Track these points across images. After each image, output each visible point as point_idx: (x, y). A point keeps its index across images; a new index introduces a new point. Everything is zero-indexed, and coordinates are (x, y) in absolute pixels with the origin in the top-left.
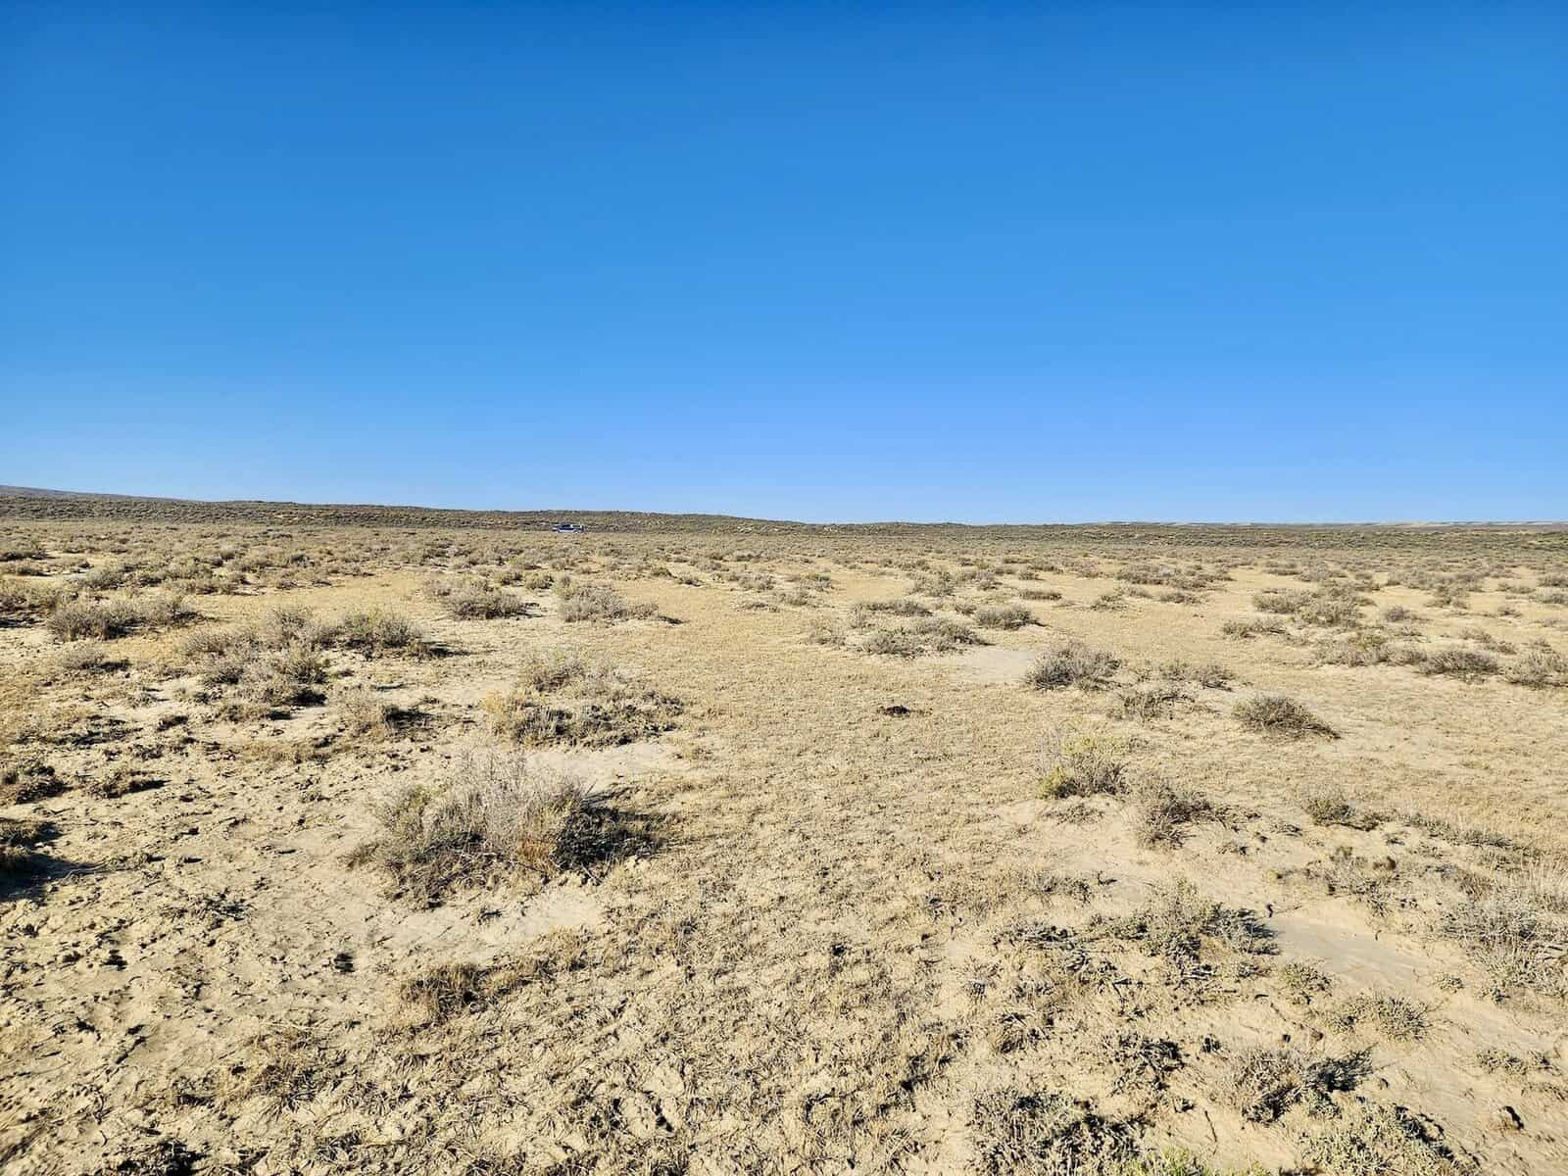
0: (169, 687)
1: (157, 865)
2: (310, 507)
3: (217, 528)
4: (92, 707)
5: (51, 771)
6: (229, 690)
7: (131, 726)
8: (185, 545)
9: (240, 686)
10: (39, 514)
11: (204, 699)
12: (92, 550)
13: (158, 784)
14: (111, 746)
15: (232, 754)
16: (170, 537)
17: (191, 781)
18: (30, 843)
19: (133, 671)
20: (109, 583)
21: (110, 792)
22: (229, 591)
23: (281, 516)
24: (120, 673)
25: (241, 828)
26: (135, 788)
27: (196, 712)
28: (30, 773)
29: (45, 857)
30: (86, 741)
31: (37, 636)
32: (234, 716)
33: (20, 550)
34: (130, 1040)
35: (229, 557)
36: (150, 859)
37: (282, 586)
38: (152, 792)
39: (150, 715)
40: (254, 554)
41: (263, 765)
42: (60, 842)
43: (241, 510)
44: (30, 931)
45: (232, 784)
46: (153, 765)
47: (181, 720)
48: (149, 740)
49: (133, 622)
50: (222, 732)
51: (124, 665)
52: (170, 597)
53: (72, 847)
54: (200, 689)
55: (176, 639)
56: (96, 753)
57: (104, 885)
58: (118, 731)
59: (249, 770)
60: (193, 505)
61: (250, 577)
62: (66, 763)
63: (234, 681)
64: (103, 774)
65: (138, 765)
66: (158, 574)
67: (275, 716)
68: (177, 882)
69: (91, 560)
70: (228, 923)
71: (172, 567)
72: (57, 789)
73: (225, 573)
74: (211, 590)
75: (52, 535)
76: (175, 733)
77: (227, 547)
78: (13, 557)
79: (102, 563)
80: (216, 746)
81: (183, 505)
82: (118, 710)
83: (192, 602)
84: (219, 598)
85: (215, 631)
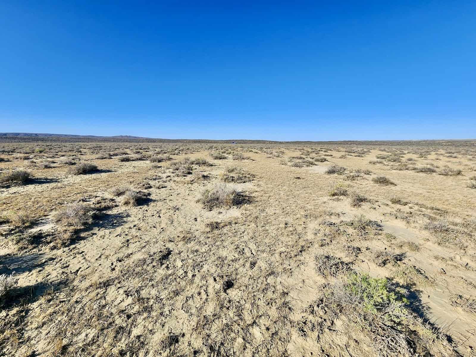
0: (168, 170)
1: (166, 201)
2: (190, 140)
3: (176, 144)
4: (156, 174)
5: (150, 184)
6: (177, 171)
7: (162, 177)
8: (170, 147)
9: (179, 171)
10: (148, 142)
11: (173, 173)
12: (156, 148)
13: (166, 187)
14: (159, 180)
15: (178, 182)
16: (168, 145)
17: (171, 187)
18: (147, 196)
19: (162, 168)
20: (158, 153)
21: (159, 188)
22: (177, 154)
24: (160, 168)
25: (179, 195)
26: (162, 187)
27: (172, 175)
28: (146, 184)
29: (149, 198)
30: (155, 179)
31: (148, 162)
32: (178, 176)
33: (146, 148)
34: (162, 230)
35: (177, 149)
36: (165, 200)
37: (185, 154)
38: (165, 188)
39: (164, 176)
40: (181, 148)
41: (183, 184)
42: (151, 196)
44: (146, 210)
45: (177, 187)
46: (165, 184)
47: (169, 176)
48: (165, 179)
49: (162, 160)
50: (176, 178)
51: (161, 167)
52: (168, 155)
53: (152, 197)
54: (173, 171)
55: (169, 162)
56: (157, 181)
57: (158, 204)
58: (160, 178)
59: (180, 185)
60: (172, 140)
61: (180, 152)
62: (152, 183)
63: (178, 170)
64: (157, 185)
65: (163, 184)
66: (166, 152)
67: (184, 176)
68: (169, 204)
69: (156, 149)
70: (177, 211)
71: (168, 151)
72: (151, 187)
73: (177, 151)
74: (174, 154)
75: (150, 145)
76: (169, 178)
77: (177, 147)
78: (145, 149)
79: (158, 150)
80: (175, 181)
81: (170, 140)
82: (160, 174)
83: (171, 156)
84: (176, 156)
85: (175, 161)
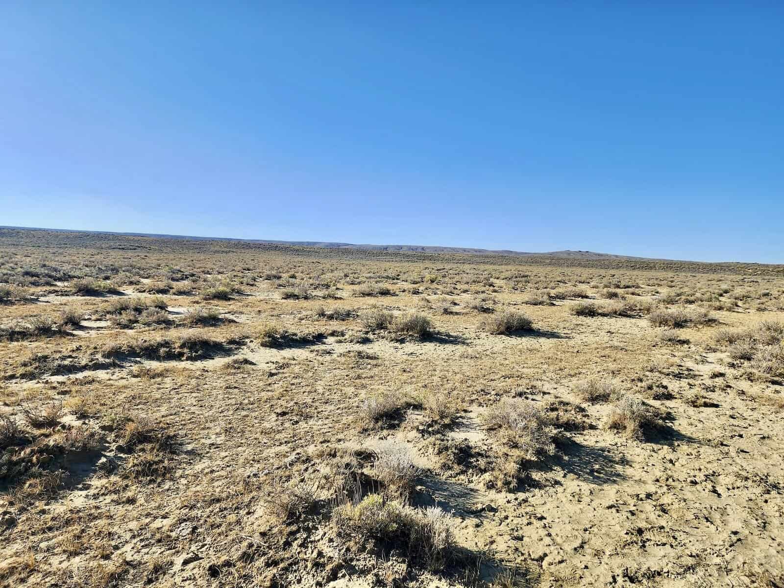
0: (711, 357)
1: (726, 448)
2: (767, 266)
3: (716, 276)
4: (677, 360)
5: (666, 387)
6: (746, 364)
7: (697, 373)
8: (702, 284)
9: (753, 363)
10: (634, 268)
11: (732, 366)
12: (659, 285)
13: (717, 406)
14: (691, 381)
15: (753, 399)
16: (693, 280)
17: (733, 408)
18: (664, 419)
19: (692, 346)
20: (670, 301)
21: (694, 404)
22: (729, 310)
23: (750, 271)
24: (686, 346)
25: (767, 441)
26: (706, 405)
27: (730, 372)
28: (658, 386)
29: (670, 428)
30: (678, 376)
31: (644, 323)
32: (750, 378)
33: (630, 284)
34: (734, 538)
35: (726, 292)
36: (722, 444)
37: (759, 310)
38: (714, 409)
39: (705, 370)
40: (739, 291)
41: (773, 409)
42: (676, 423)
43: (728, 267)
44: (671, 461)
45: (756, 415)
46: (710, 395)
47: (722, 375)
48: (709, 382)
49: (686, 321)
50: (744, 385)
51: (687, 342)
52: (703, 311)
53: (681, 425)
54: (730, 360)
55: (707, 334)
56: (684, 383)
57: (702, 450)
58: (691, 375)
59: (764, 409)
60: (703, 264)
61: (740, 303)
62: (673, 386)
63: (749, 359)
64: (690, 394)
65: (704, 393)
66: (692, 298)
67: (774, 383)
68: (738, 460)
69: (659, 290)
70: (774, 493)
71: (698, 295)
72: (669, 397)
73: (725, 300)
74: (720, 308)
75: (640, 277)
76: (719, 381)
77: (724, 286)
78: (628, 287)
79: (664, 291)
80: (743, 393)
81: (698, 264)
82: (689, 364)
83: (714, 314)
84: (724, 313)
85: (733, 331)
